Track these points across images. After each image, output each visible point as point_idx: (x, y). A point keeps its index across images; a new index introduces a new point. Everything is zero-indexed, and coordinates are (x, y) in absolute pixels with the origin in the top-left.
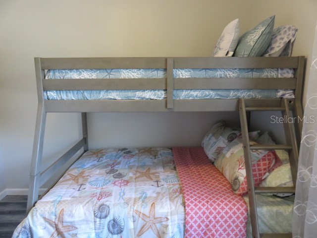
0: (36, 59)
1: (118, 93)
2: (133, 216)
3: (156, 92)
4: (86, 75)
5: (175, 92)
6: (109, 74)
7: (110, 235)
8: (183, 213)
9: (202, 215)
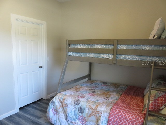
0: (66, 40)
1: (94, 54)
2: (88, 108)
3: (109, 55)
4: (82, 46)
5: (118, 56)
6: (91, 46)
7: (79, 113)
8: (109, 113)
9: (117, 116)
